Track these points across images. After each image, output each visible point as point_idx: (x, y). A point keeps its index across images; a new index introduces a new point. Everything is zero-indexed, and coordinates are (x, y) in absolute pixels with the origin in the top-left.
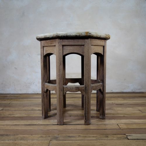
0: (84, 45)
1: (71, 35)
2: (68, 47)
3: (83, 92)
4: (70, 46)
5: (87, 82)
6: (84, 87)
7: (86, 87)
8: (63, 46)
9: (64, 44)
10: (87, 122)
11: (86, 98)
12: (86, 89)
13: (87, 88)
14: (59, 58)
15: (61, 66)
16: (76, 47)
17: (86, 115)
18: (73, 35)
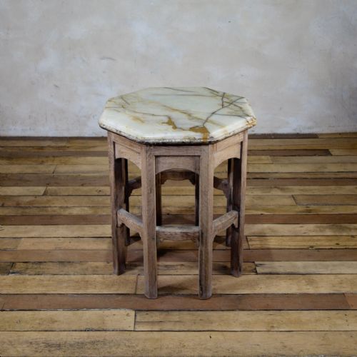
0: (199, 156)
1: (173, 141)
2: (167, 158)
3: (197, 241)
4: (170, 158)
5: (205, 224)
6: (199, 232)
7: (202, 234)
8: (157, 157)
9: (157, 153)
10: (204, 295)
11: (203, 253)
12: (202, 237)
13: (205, 235)
14: (147, 179)
15: (152, 194)
16: (183, 158)
17: (203, 283)
18: (177, 141)
